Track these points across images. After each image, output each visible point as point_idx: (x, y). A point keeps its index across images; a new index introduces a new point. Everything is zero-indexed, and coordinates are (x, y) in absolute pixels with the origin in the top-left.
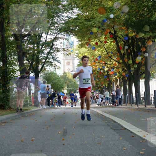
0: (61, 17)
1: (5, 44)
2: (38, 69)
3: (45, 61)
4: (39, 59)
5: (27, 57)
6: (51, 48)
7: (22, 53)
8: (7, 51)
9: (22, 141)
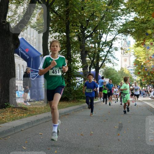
0: (120, 20)
1: (70, 44)
2: (98, 66)
3: (105, 58)
4: (99, 57)
5: (89, 55)
6: (111, 47)
7: (84, 52)
8: (72, 50)
9: (82, 135)
